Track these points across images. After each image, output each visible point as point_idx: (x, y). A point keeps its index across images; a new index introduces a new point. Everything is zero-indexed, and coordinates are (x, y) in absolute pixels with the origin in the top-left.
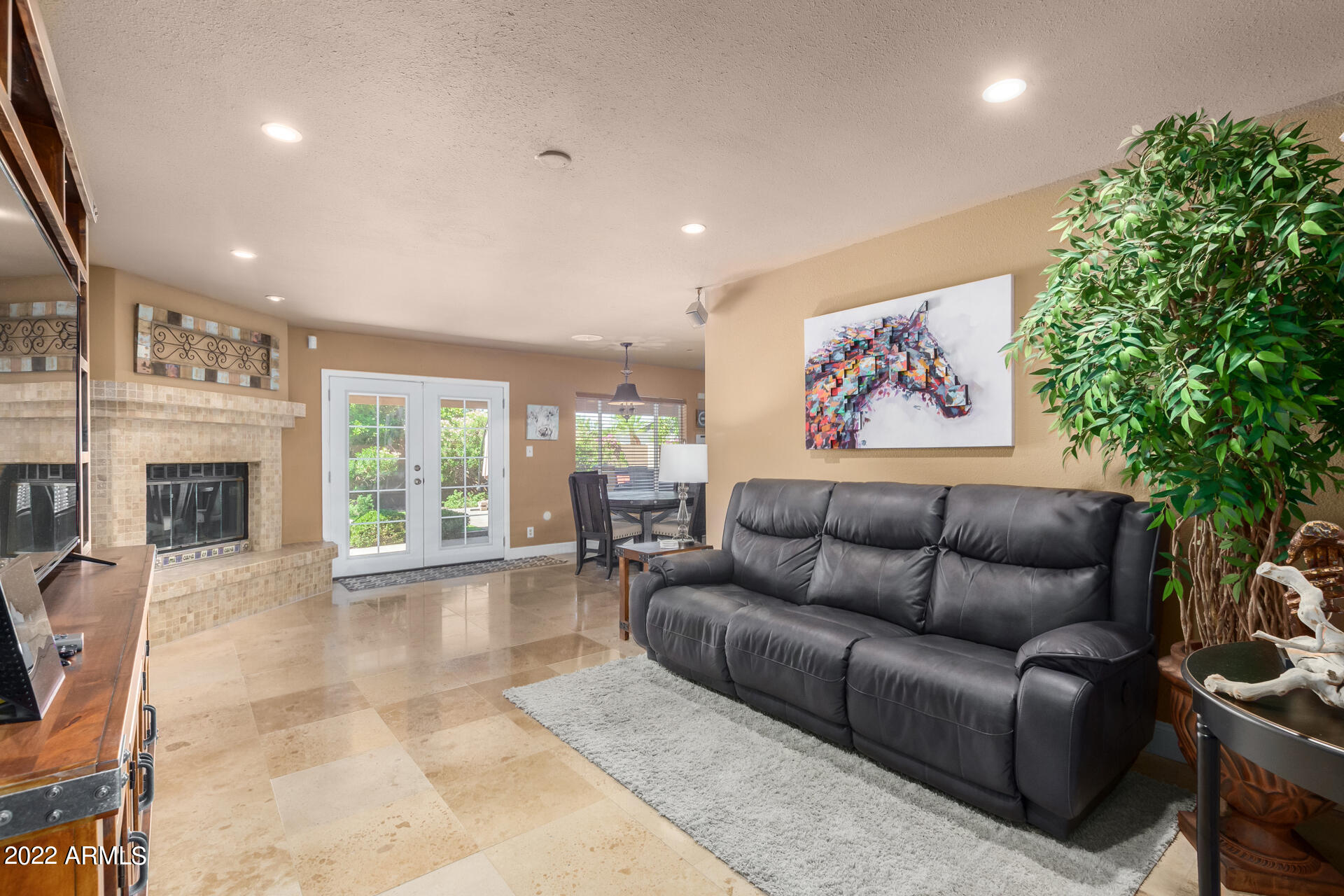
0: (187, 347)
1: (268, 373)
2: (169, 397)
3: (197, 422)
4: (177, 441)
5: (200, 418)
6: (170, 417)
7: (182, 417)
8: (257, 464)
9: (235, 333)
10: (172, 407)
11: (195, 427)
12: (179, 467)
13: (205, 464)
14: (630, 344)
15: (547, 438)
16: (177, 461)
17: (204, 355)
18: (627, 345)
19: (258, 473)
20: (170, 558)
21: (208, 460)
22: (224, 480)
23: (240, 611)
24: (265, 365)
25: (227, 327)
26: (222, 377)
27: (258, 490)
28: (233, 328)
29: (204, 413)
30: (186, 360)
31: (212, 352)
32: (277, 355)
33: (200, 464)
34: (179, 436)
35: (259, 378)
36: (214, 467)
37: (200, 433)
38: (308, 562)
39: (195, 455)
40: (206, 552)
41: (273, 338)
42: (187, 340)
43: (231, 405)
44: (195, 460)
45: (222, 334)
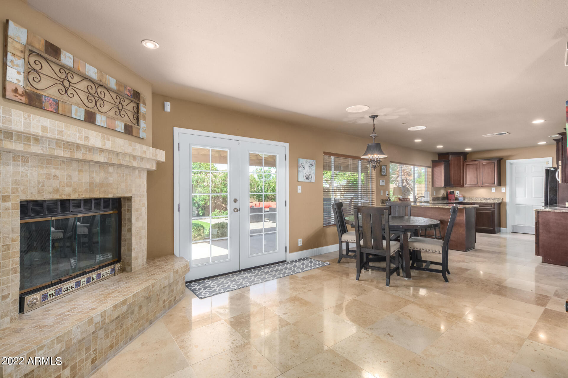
0: (66, 84)
1: (138, 123)
2: (44, 129)
3: (77, 160)
4: (56, 177)
5: (79, 155)
6: (47, 152)
7: (60, 152)
8: (129, 199)
9: (112, 83)
10: (50, 140)
11: (74, 165)
12: (59, 203)
13: (84, 200)
14: (377, 116)
15: (309, 181)
16: (56, 197)
17: (84, 97)
18: (374, 117)
19: (130, 206)
20: (49, 293)
21: (88, 196)
22: (102, 213)
23: (117, 344)
24: (135, 116)
25: (105, 75)
26: (100, 119)
27: (130, 220)
28: (111, 78)
29: (83, 151)
30: (65, 97)
31: (91, 94)
32: (145, 110)
33: (81, 200)
34: (58, 173)
35: (131, 127)
36: (93, 201)
37: (80, 171)
38: (172, 281)
39: (75, 191)
40: (85, 279)
41: (142, 96)
42: (66, 76)
43: (108, 145)
44: (75, 196)
45: (101, 81)
